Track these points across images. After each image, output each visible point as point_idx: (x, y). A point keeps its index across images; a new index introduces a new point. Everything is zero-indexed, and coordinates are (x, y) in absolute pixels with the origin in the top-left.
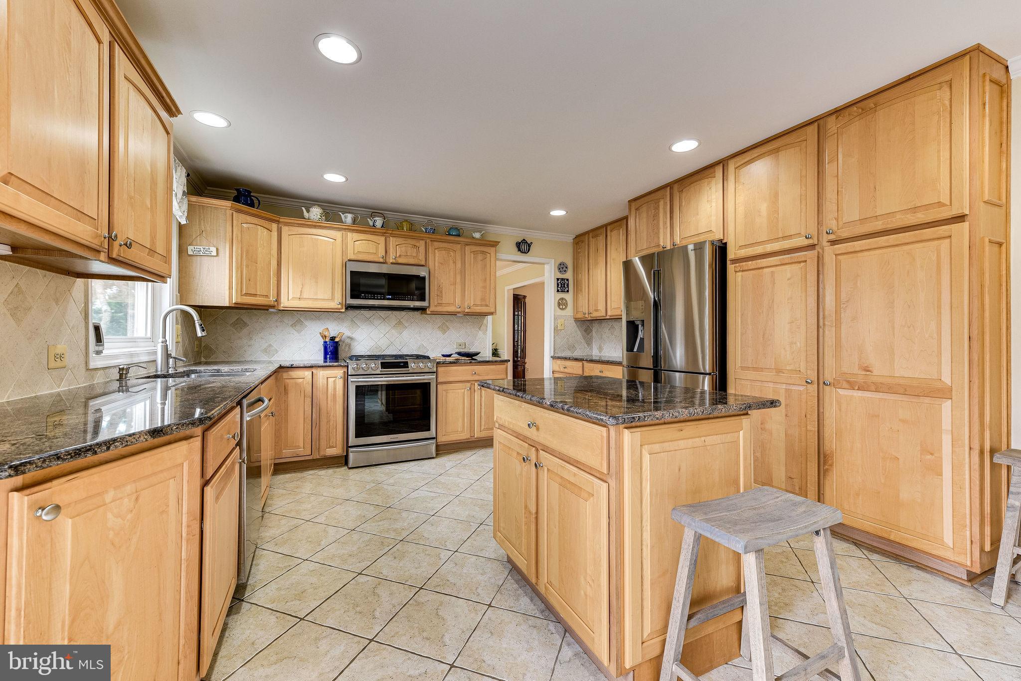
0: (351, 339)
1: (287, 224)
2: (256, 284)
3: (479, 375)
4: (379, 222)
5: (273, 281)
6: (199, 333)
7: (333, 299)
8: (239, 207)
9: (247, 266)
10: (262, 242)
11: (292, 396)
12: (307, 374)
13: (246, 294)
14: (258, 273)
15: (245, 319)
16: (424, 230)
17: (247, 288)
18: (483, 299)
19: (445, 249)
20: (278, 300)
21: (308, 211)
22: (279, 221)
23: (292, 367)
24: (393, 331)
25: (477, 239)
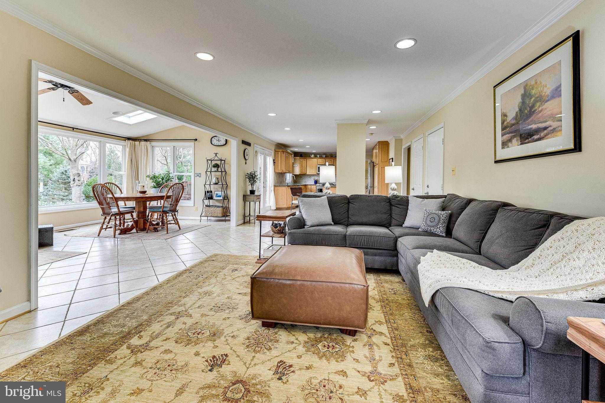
1: (308, 159)
2: (303, 170)
4: (324, 156)
5: (306, 169)
6: (295, 179)
7: (315, 172)
8: (300, 158)
9: (302, 167)
10: (303, 163)
11: (308, 190)
12: (310, 186)
13: (302, 172)
20: (306, 173)
21: (311, 156)
22: (306, 158)
23: (308, 185)
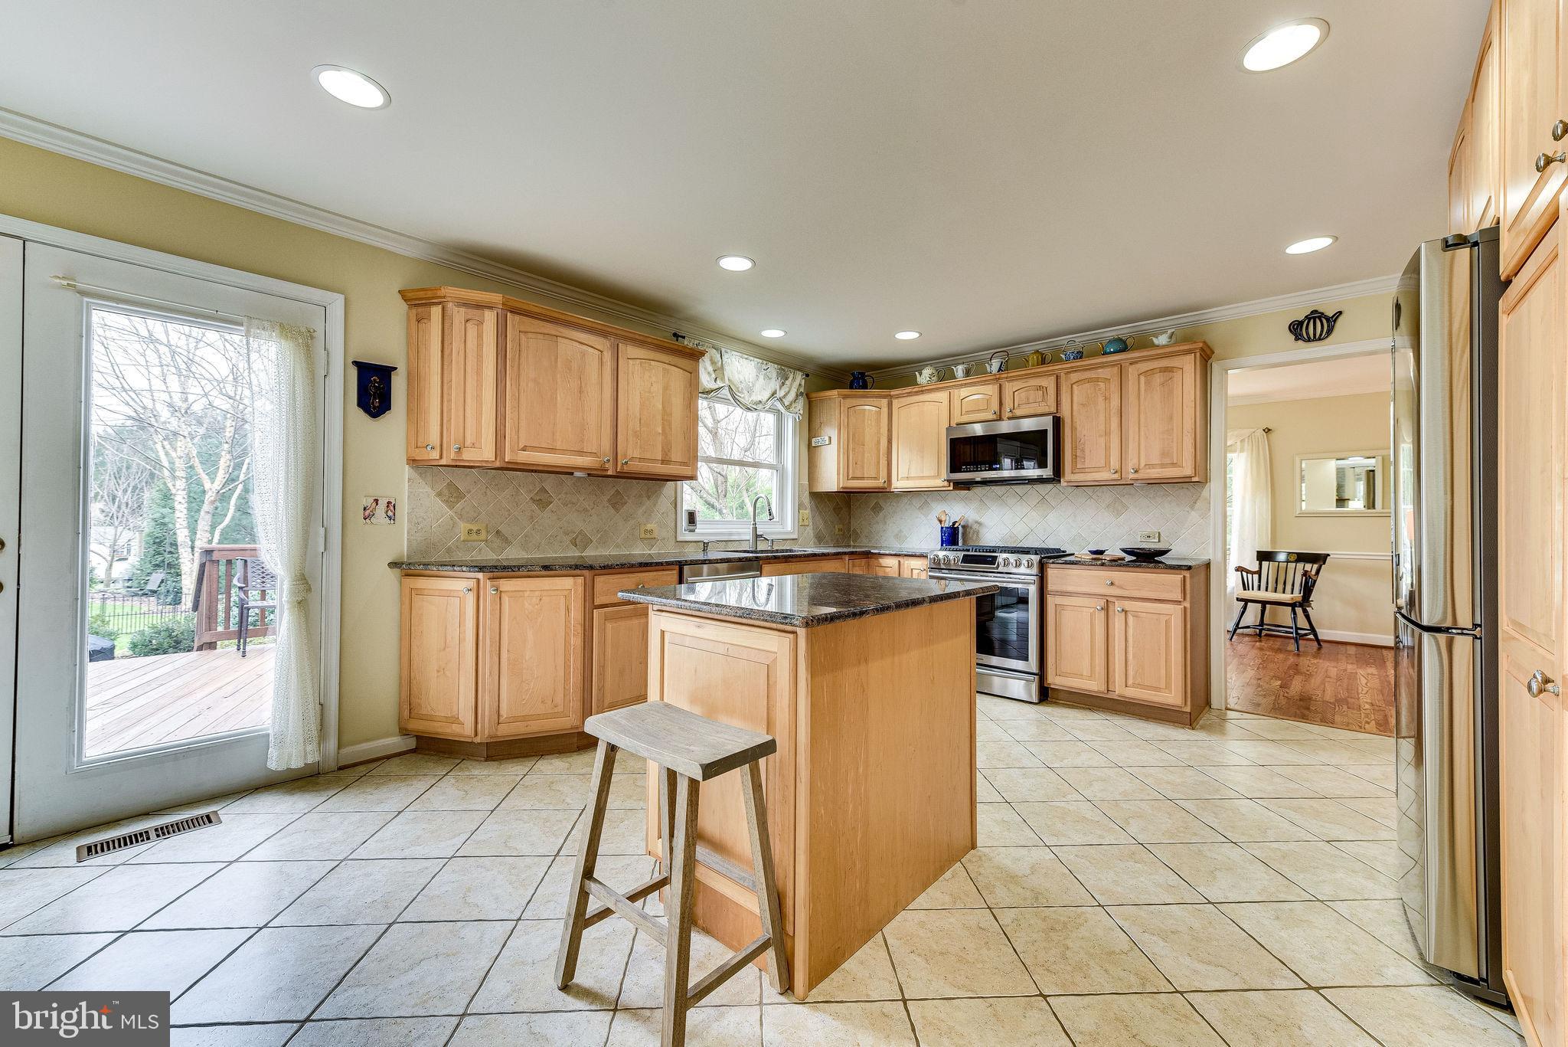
0: (980, 524)
1: (899, 396)
2: (863, 467)
3: (1121, 587)
4: (995, 366)
5: (883, 460)
7: (938, 475)
8: (846, 393)
9: (854, 450)
10: (869, 422)
12: (895, 562)
13: (854, 478)
14: (866, 455)
15: (881, 503)
16: (1063, 356)
17: (853, 472)
18: (1164, 454)
19: (1090, 380)
20: (891, 482)
21: (921, 374)
22: (890, 395)
24: (1034, 514)
25: (1164, 346)
